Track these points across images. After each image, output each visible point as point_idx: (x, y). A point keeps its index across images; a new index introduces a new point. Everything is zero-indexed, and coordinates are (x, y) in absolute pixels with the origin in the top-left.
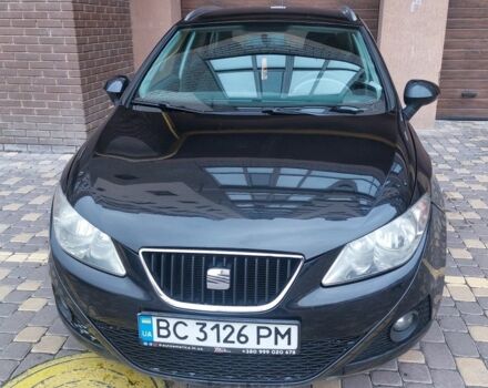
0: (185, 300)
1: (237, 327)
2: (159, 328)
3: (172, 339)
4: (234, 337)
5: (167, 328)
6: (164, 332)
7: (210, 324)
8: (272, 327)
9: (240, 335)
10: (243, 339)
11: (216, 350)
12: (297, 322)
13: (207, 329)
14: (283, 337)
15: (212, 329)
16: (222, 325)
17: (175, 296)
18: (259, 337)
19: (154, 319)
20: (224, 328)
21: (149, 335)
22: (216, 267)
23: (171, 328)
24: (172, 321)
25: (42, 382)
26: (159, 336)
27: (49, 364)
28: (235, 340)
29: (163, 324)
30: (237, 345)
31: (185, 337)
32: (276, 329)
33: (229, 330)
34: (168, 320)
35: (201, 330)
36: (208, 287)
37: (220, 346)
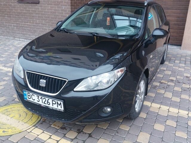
0: (35, 88)
1: (47, 99)
2: (28, 95)
3: (31, 100)
4: (46, 102)
5: (30, 96)
6: (29, 97)
7: (40, 97)
8: (56, 101)
9: (48, 102)
10: (49, 103)
11: (42, 106)
12: (63, 101)
13: (39, 98)
14: (59, 105)
15: (41, 98)
16: (43, 98)
17: (32, 86)
18: (53, 104)
19: (27, 92)
20: (44, 99)
21: (26, 97)
22: (42, 79)
23: (31, 96)
24: (31, 94)
25: (11, 108)
26: (28, 98)
27: (16, 104)
28: (47, 103)
29: (29, 94)
30: (47, 105)
31: (34, 100)
32: (57, 102)
33: (45, 100)
34: (30, 93)
35: (38, 98)
36: (40, 85)
37: (43, 104)
